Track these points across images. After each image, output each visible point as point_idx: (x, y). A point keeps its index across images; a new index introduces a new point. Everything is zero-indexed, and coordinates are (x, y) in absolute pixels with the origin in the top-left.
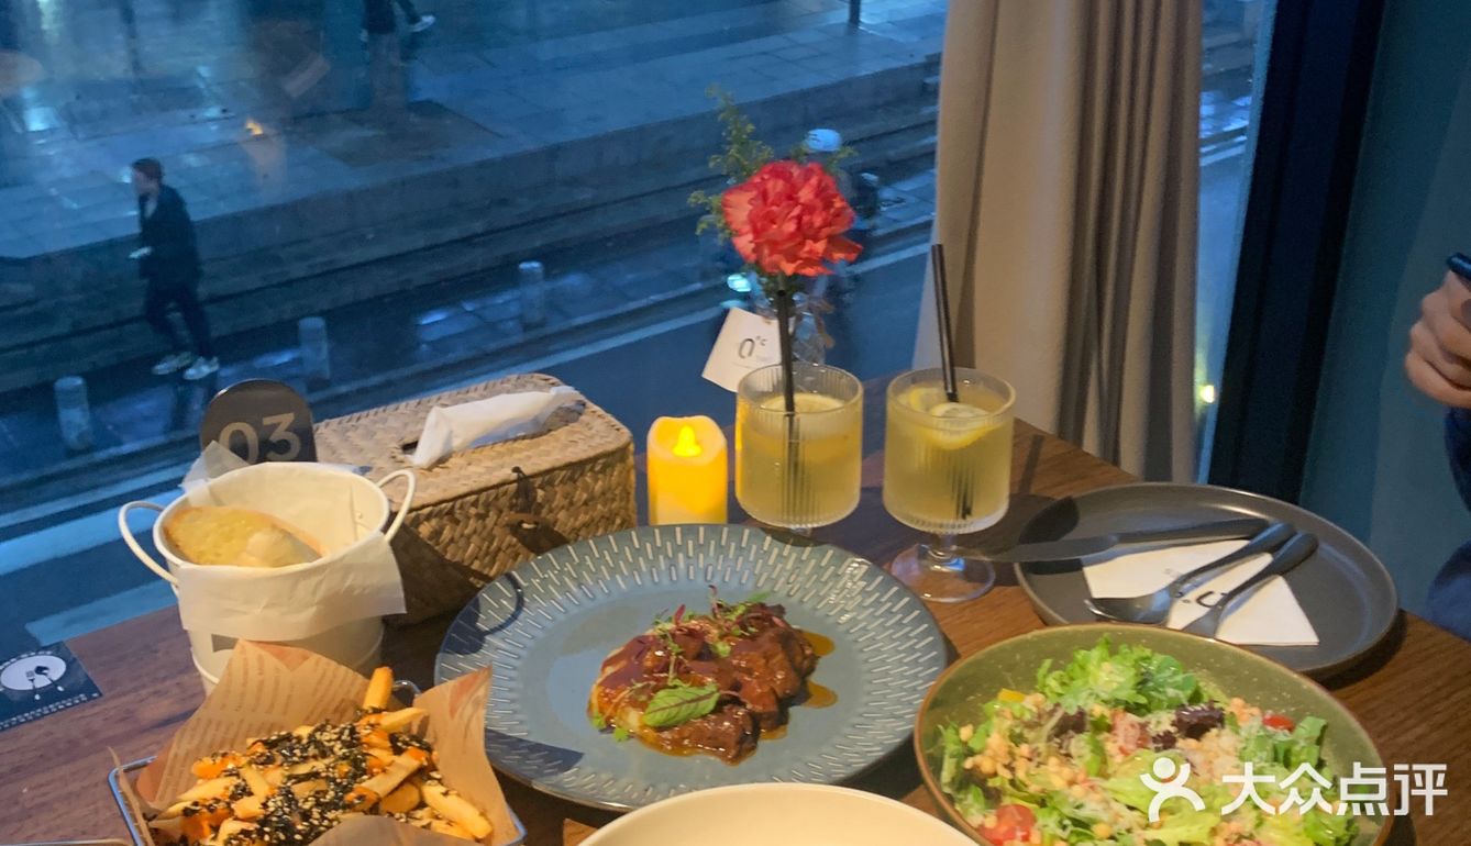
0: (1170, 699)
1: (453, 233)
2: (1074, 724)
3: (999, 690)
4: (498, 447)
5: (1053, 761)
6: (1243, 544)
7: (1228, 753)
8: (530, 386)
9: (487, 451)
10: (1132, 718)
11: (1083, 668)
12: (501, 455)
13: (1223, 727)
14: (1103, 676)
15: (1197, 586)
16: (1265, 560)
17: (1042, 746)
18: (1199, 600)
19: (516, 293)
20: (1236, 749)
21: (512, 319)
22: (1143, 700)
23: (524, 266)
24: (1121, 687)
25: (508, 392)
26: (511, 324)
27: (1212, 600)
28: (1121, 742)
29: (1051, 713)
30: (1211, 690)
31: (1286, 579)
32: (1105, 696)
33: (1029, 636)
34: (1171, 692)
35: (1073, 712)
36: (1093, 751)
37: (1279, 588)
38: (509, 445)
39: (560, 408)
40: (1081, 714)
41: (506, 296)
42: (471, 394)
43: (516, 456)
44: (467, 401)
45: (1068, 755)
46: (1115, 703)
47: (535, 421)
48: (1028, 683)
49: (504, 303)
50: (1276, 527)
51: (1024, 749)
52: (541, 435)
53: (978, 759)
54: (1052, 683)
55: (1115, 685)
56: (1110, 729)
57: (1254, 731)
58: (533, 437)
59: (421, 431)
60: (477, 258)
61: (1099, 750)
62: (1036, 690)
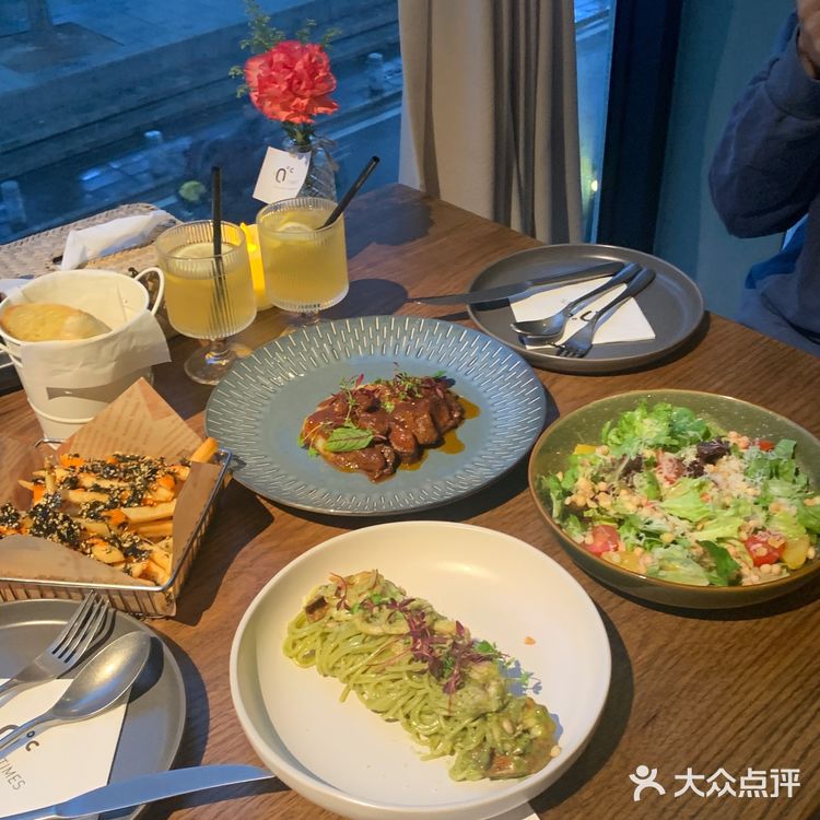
0: (691, 438)
1: (96, 115)
2: (635, 466)
3: (575, 445)
4: (118, 255)
5: (623, 492)
6: (610, 278)
7: (737, 472)
8: (137, 212)
9: (111, 258)
10: (669, 455)
11: (629, 423)
12: (120, 260)
13: (730, 454)
14: (646, 429)
15: (581, 309)
16: (624, 287)
17: (616, 483)
18: (582, 318)
19: (145, 153)
20: (740, 468)
21: (146, 172)
22: (676, 442)
23: (149, 134)
24: (659, 435)
25: (122, 217)
26: (145, 175)
27: (589, 317)
28: (665, 473)
29: (621, 461)
30: (716, 429)
31: (636, 300)
32: (650, 443)
33: (590, 406)
34: (691, 433)
35: (633, 458)
36: (649, 483)
37: (632, 305)
38: (125, 253)
39: (158, 226)
40: (639, 458)
41: (139, 157)
42: (97, 221)
43: (131, 260)
44: (94, 225)
45: (632, 487)
46: (655, 447)
47: (142, 235)
48: (595, 439)
49: (139, 161)
50: (630, 267)
51: (602, 486)
52: (146, 245)
53: (573, 497)
54: (612, 436)
55: (655, 434)
56: (656, 465)
57: (754, 456)
58: (141, 246)
59: (63, 249)
60: (116, 130)
61: (653, 482)
62: (602, 444)
